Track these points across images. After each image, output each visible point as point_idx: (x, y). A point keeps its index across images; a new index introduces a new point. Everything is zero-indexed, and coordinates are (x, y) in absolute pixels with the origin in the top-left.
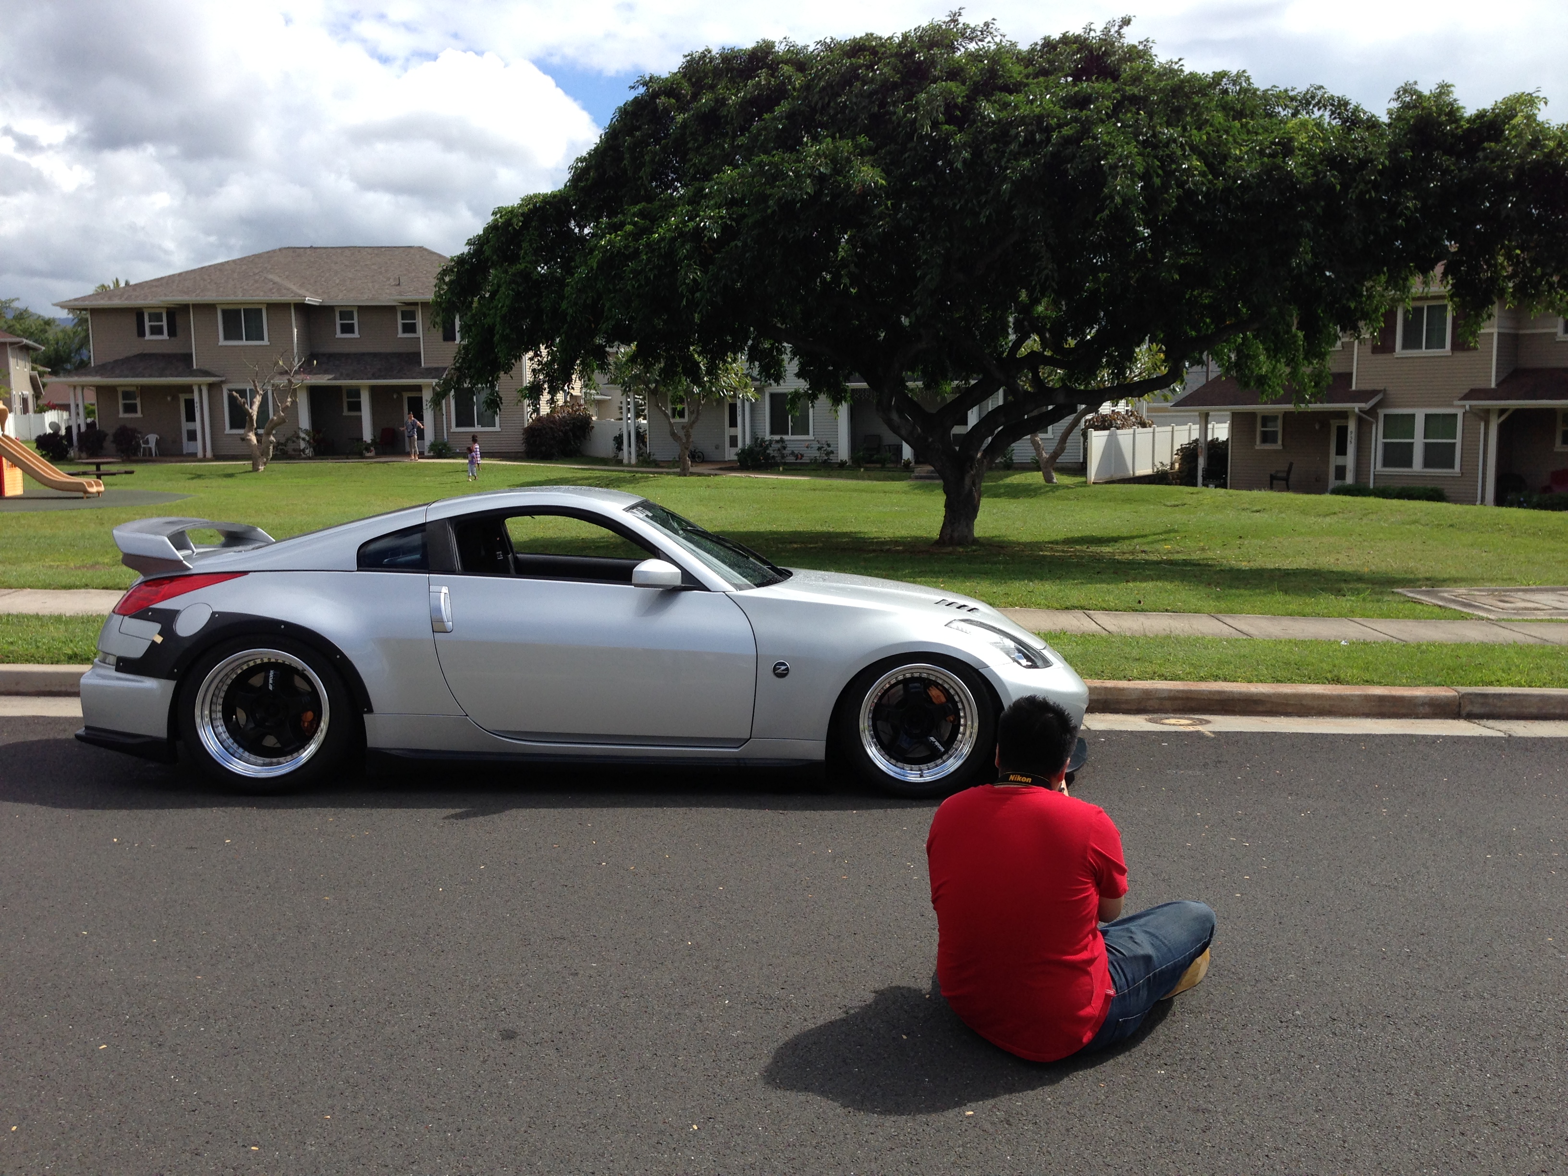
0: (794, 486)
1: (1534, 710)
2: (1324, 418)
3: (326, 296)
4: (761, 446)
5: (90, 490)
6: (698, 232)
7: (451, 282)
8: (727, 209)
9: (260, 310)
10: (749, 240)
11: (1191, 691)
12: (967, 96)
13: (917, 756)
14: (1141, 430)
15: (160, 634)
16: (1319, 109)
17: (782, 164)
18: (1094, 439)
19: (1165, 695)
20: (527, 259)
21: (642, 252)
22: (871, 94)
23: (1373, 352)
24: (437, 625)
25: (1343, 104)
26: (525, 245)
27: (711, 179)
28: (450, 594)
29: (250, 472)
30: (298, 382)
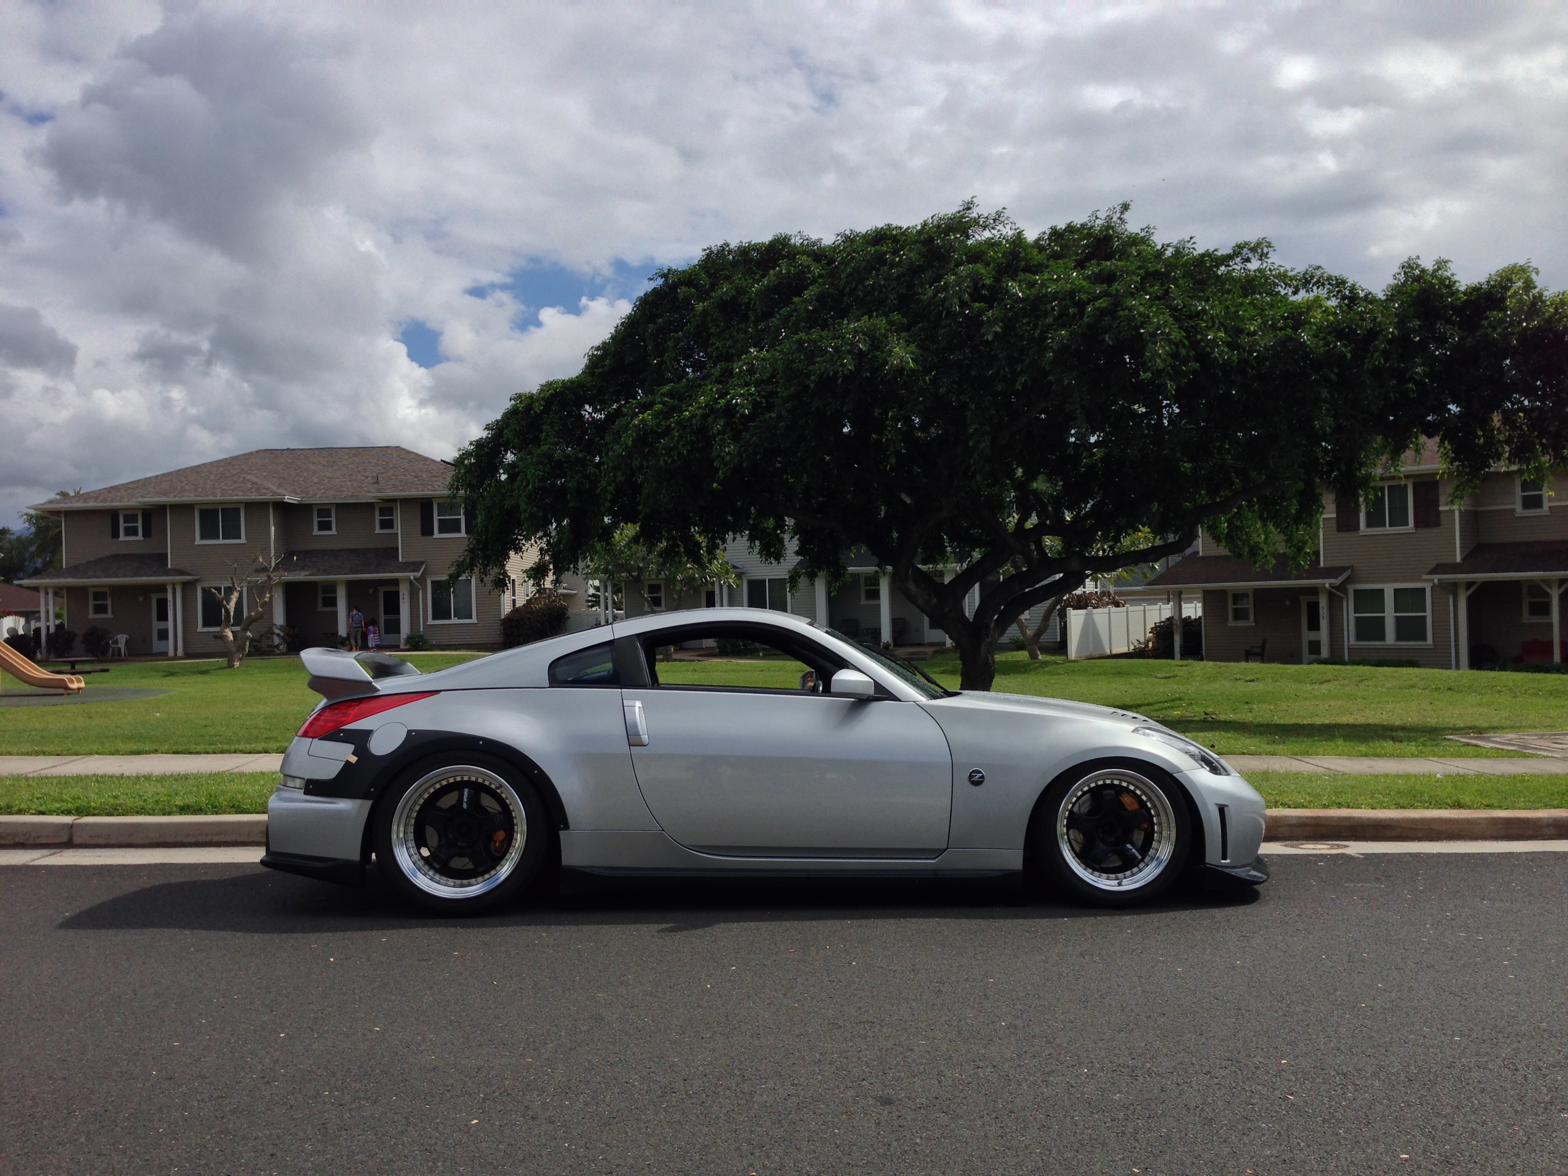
2: (1293, 593)
3: (304, 495)
5: (71, 686)
6: (730, 411)
8: (755, 387)
9: (238, 510)
10: (783, 412)
11: (1319, 818)
12: (993, 277)
13: (1111, 865)
14: (1114, 609)
15: (354, 753)
16: (1318, 288)
17: (821, 341)
18: (1072, 617)
19: (1294, 822)
20: (549, 440)
21: (673, 429)
22: (899, 277)
23: (1339, 531)
24: (633, 738)
25: (1341, 283)
27: (740, 359)
28: (644, 708)
29: (225, 668)
30: (276, 578)
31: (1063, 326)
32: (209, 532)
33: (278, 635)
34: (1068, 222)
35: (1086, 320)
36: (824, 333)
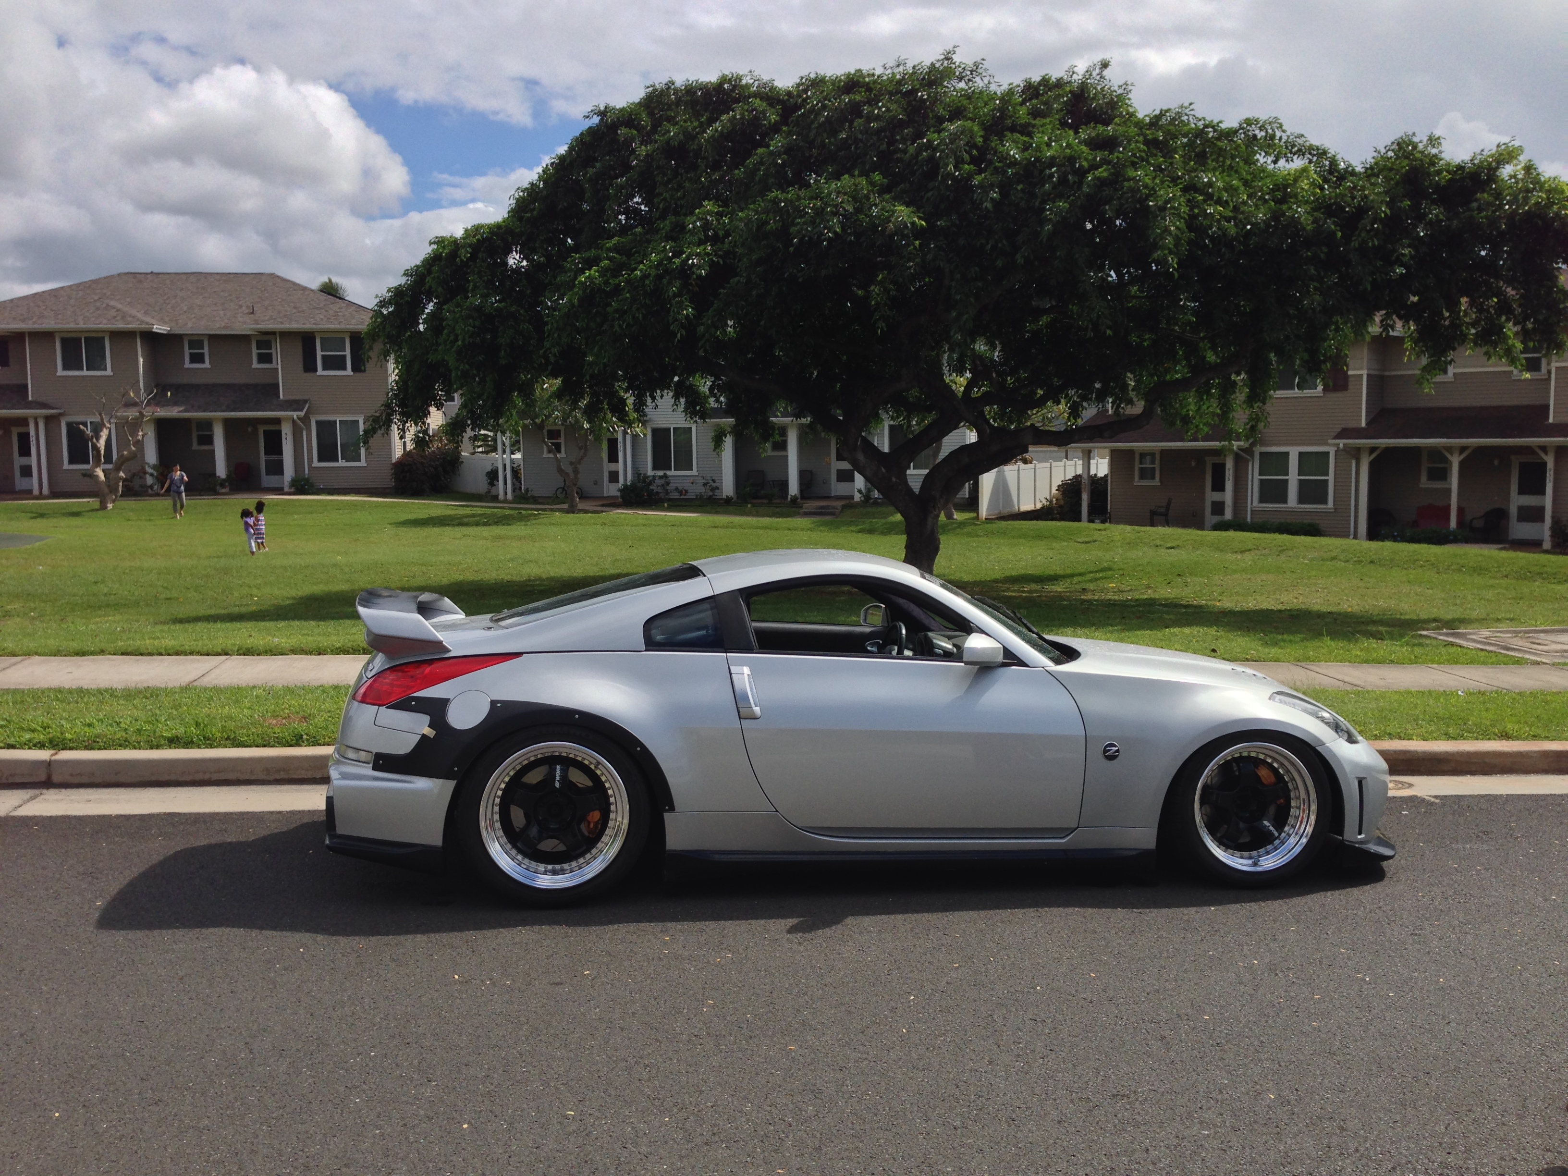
2: (1200, 454)
3: (173, 324)
4: (644, 482)
8: (711, 245)
9: (103, 338)
12: (984, 135)
13: (1242, 842)
14: (1023, 466)
15: (430, 726)
16: (1298, 157)
17: (798, 201)
21: (624, 289)
24: (744, 711)
25: (1322, 153)
27: (692, 213)
28: (753, 675)
29: (97, 510)
30: (148, 412)
31: (1061, 196)
32: (71, 362)
33: (152, 475)
34: (1043, 74)
35: (1086, 189)
36: (802, 193)
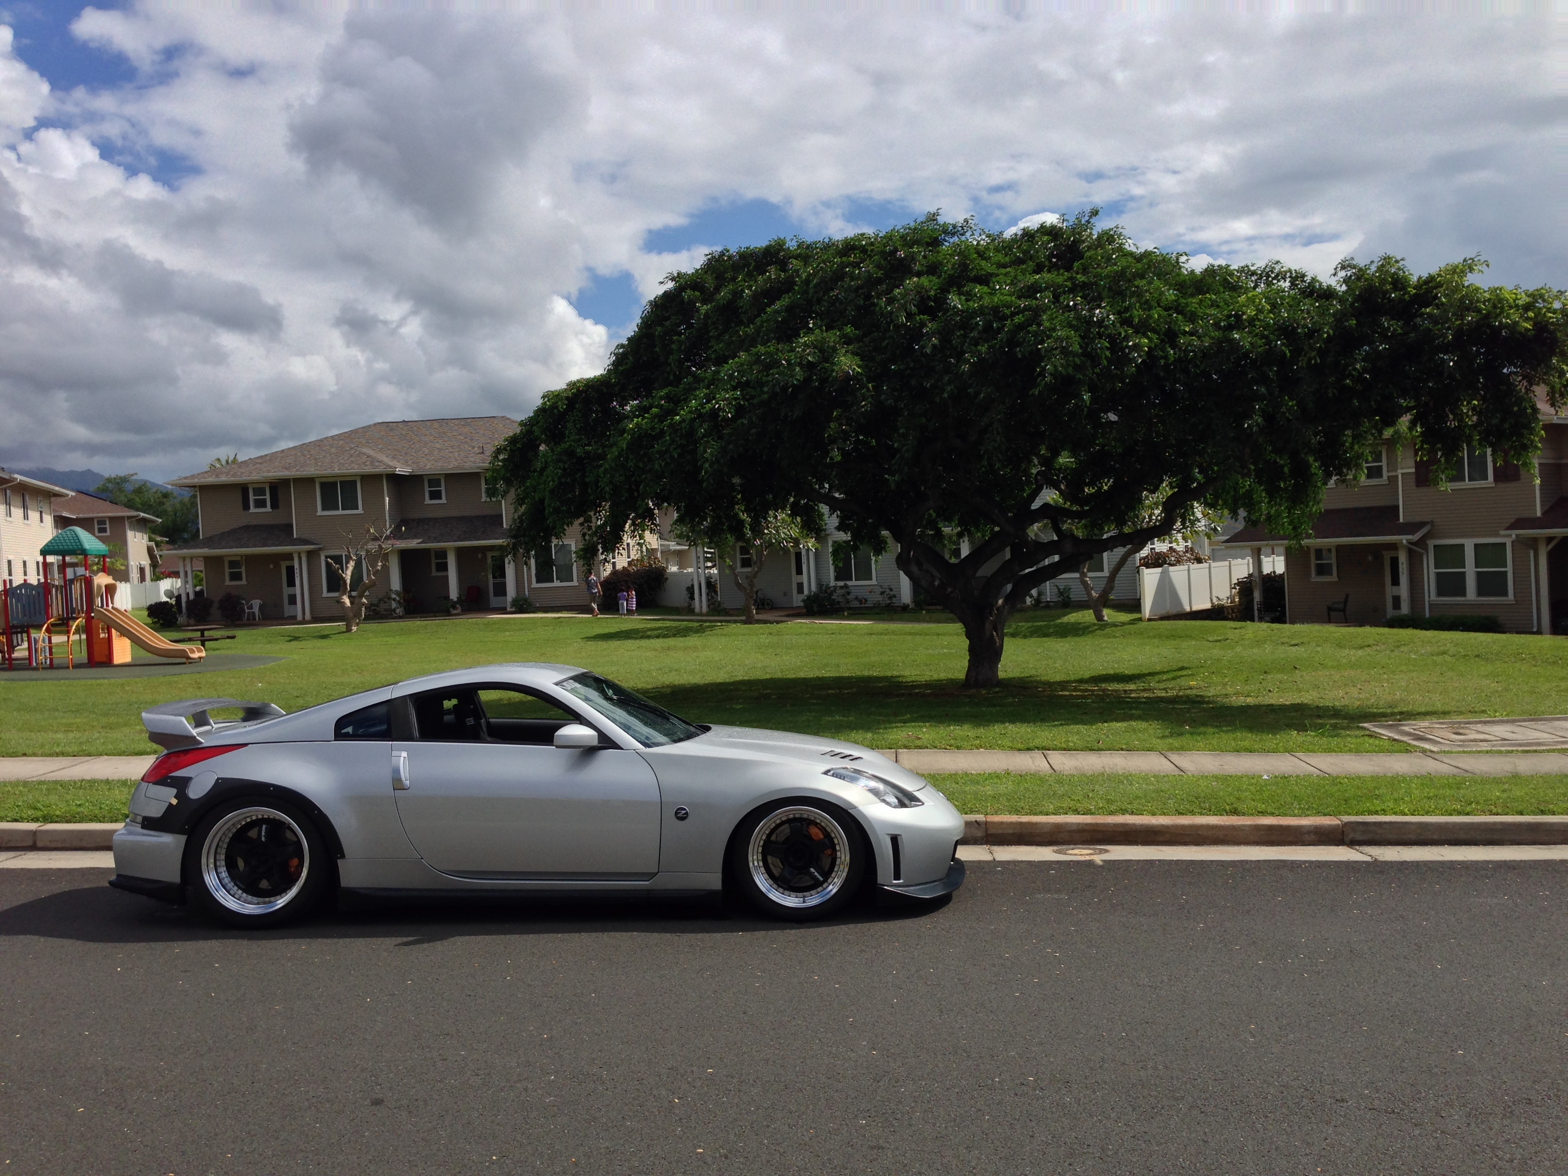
0: (853, 631)
1: (1413, 837)
2: (1377, 550)
3: (415, 466)
4: (826, 592)
5: (192, 656)
7: (504, 460)
8: (740, 392)
9: (355, 482)
12: (940, 289)
13: (802, 885)
14: (1196, 565)
15: (175, 797)
17: (777, 354)
18: (1145, 576)
19: (1075, 828)
22: (858, 288)
23: (1417, 486)
24: (397, 784)
26: (569, 425)
28: (409, 757)
29: (343, 632)
30: (390, 546)
32: (329, 503)
33: (395, 600)
34: (1042, 222)
36: (781, 347)
